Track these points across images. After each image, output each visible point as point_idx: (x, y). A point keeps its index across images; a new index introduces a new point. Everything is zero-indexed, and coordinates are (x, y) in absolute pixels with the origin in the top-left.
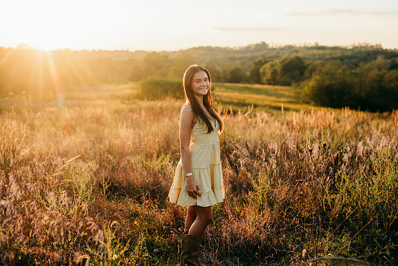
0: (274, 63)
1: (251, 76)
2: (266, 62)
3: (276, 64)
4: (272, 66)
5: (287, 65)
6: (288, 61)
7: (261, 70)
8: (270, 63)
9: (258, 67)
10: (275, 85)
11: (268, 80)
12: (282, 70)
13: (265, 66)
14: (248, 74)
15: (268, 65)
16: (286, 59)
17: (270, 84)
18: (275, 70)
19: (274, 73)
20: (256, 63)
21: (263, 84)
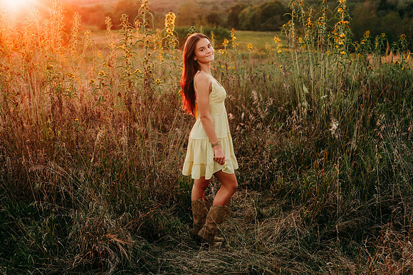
0: (253, 8)
1: (229, 21)
2: (244, 7)
3: (255, 9)
4: (251, 11)
5: (267, 9)
6: (268, 5)
7: (240, 15)
8: (249, 7)
9: (236, 12)
10: (254, 30)
11: (247, 26)
12: (263, 14)
13: (244, 10)
14: (225, 19)
15: (247, 10)
16: (266, 4)
17: (249, 30)
18: (255, 16)
19: (253, 19)
20: (233, 9)
21: (242, 30)
